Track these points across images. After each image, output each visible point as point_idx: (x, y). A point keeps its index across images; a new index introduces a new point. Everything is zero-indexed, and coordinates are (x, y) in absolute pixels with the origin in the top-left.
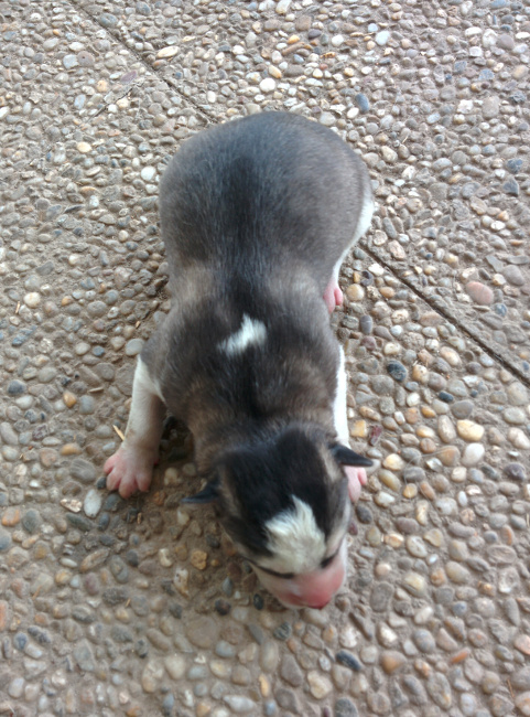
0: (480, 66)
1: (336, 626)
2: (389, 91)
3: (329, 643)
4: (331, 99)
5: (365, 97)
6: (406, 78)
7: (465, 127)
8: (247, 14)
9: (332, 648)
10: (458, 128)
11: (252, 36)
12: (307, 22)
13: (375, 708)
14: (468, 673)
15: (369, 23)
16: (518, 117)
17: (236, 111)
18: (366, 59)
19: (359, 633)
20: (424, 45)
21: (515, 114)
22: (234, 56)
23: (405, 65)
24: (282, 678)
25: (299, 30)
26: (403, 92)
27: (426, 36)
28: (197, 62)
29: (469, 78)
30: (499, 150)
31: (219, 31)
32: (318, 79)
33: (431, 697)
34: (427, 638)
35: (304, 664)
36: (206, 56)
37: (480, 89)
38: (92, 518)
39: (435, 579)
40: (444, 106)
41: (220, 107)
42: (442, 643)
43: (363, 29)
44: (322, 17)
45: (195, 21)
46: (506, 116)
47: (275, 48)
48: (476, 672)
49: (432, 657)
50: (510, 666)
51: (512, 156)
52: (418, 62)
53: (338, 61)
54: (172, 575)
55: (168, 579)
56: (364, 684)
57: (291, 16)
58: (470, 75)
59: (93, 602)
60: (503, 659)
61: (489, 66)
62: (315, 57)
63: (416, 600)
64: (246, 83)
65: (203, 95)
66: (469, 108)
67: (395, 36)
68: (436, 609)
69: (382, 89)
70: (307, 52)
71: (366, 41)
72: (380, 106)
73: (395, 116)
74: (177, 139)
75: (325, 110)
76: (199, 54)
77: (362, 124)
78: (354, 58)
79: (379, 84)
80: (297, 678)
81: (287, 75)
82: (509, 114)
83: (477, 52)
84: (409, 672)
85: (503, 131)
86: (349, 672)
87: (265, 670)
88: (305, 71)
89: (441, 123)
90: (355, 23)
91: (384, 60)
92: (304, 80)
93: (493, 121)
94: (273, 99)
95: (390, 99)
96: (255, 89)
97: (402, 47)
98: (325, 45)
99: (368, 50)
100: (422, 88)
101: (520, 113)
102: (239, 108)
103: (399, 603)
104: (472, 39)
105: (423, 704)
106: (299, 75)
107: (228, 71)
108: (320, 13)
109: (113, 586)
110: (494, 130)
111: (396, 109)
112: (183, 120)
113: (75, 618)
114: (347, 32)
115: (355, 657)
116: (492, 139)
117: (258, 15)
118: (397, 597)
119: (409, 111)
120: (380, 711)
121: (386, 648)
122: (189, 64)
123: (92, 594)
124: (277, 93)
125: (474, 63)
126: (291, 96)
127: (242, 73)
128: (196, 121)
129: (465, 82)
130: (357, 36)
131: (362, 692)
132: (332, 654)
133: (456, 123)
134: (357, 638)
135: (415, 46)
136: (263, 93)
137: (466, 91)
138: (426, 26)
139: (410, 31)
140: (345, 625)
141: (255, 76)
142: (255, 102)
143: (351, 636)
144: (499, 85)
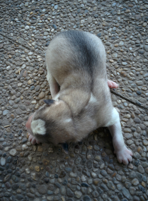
0: (84, 9)
1: (79, 176)
2: (61, 22)
3: (78, 182)
4: (46, 27)
5: (55, 25)
6: (65, 17)
7: (84, 27)
8: (17, 9)
9: (79, 183)
10: (82, 28)
11: (19, 15)
12: (34, 7)
13: (95, 196)
14: (117, 178)
15: (51, 4)
16: (97, 21)
17: (20, 37)
18: (53, 14)
19: (86, 177)
20: (68, 7)
21: (96, 20)
22: (16, 21)
23: (64, 13)
24: (68, 196)
25: (32, 10)
26: (65, 21)
27: (68, 4)
28: (5, 25)
29: (82, 13)
30: (94, 32)
31: (10, 15)
32: (41, 23)
33: (109, 188)
34: (105, 172)
35: (73, 190)
36: (8, 23)
37: (86, 16)
38: (4, 166)
39: (103, 155)
40: (77, 23)
41: (15, 37)
42: (109, 172)
43: (50, 6)
44: (38, 5)
45: (2, 14)
46: (94, 22)
47: (27, 17)
48: (119, 177)
49: (107, 177)
50: (128, 173)
51: (98, 32)
52: (67, 12)
53: (45, 17)
54: (31, 176)
55: (30, 177)
56: (90, 190)
57: (29, 7)
58: (82, 12)
59: (9, 190)
60: (126, 172)
61: (87, 9)
62: (38, 17)
63: (99, 162)
64: (21, 28)
65: (9, 35)
66: (84, 22)
67: (59, 6)
68: (105, 163)
69: (59, 22)
70: (36, 16)
71: (52, 9)
72: (60, 27)
73: (65, 28)
74: (5, 49)
75: (45, 31)
76: (5, 23)
77: (56, 33)
78: (50, 15)
79: (58, 20)
80: (72, 194)
81: (32, 24)
82: (95, 21)
83: (83, 5)
84: (101, 183)
85: (94, 26)
86: (86, 188)
87: (63, 195)
88: (37, 21)
89: (77, 27)
90: (47, 5)
91: (58, 13)
92: (37, 24)
93: (91, 24)
94: (30, 31)
95: (62, 24)
96: (23, 30)
97: (62, 9)
98: (41, 13)
99: (53, 12)
100: (70, 19)
101: (98, 20)
102: (20, 36)
103: (95, 164)
104: (80, 2)
105: (107, 191)
106: (35, 23)
107: (15, 26)
108: (37, 4)
109: (14, 184)
110: (92, 26)
111: (64, 26)
112: (5, 43)
113: (5, 196)
114: (46, 8)
115: (86, 183)
116: (92, 29)
117: (20, 8)
118: (94, 163)
119: (68, 26)
120: (96, 196)
121: (94, 178)
122: (3, 27)
123: (9, 188)
124: (30, 29)
125: (82, 9)
126: (34, 29)
127: (19, 26)
128: (9, 43)
129: (81, 15)
130: (49, 8)
131: (90, 193)
132: (80, 185)
133: (81, 27)
134: (86, 178)
135: (65, 7)
136: (26, 30)
137: (82, 17)
138: (67, 1)
139: (63, 4)
140: (82, 175)
141: (23, 26)
142: (25, 33)
143: (84, 178)
144: (90, 14)
